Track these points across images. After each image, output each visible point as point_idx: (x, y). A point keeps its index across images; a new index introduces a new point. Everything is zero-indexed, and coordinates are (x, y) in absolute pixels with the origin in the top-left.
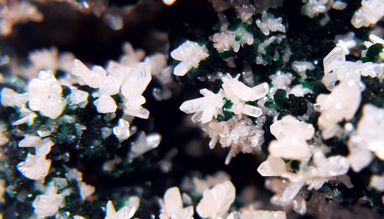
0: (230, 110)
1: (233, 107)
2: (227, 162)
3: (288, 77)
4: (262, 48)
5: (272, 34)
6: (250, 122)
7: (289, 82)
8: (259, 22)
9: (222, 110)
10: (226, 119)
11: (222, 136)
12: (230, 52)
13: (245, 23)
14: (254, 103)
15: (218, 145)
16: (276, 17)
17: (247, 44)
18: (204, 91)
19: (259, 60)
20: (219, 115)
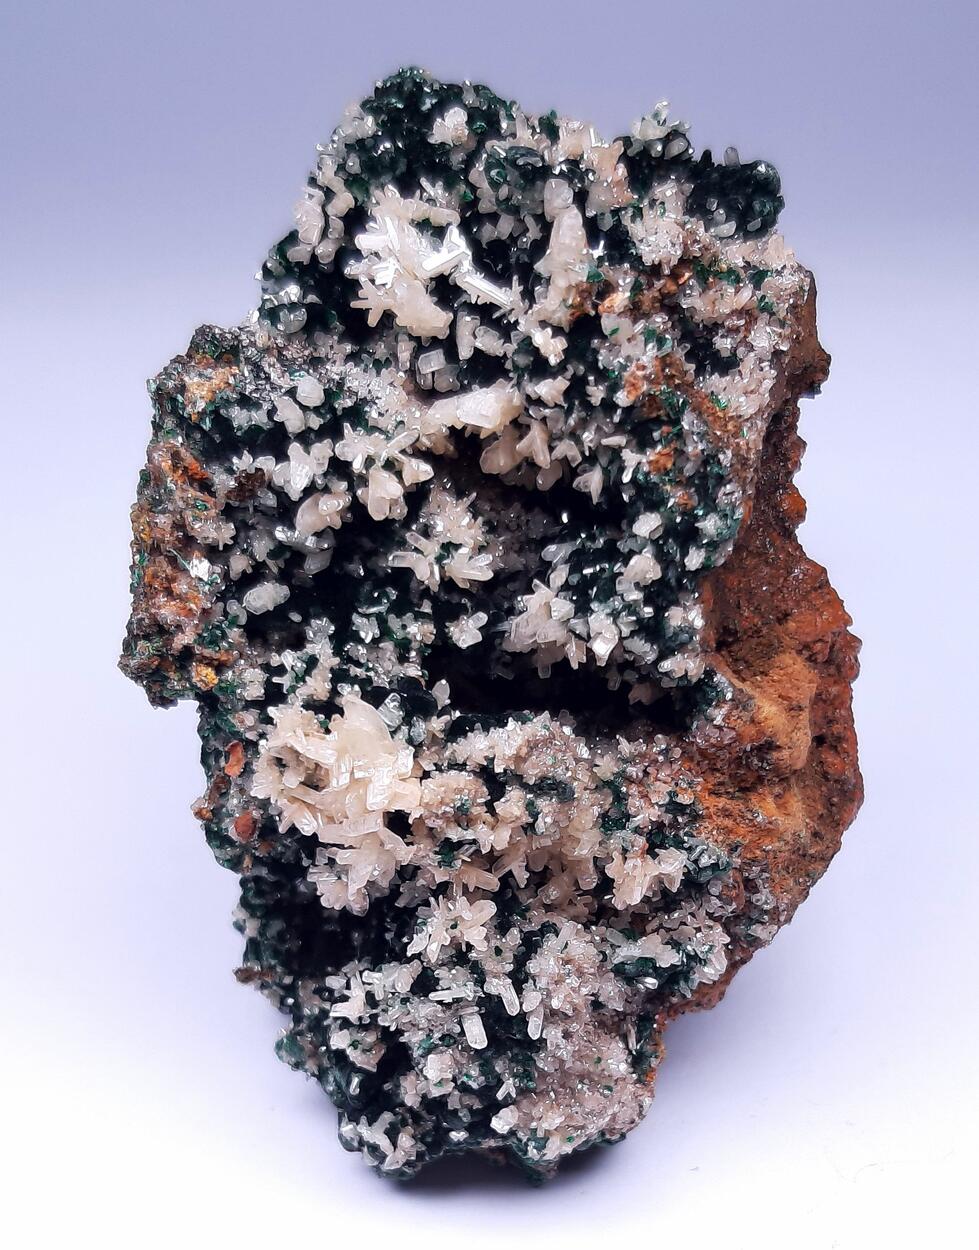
0: (442, 551)
1: (437, 553)
4: (385, 606)
5: (368, 617)
8: (376, 635)
9: (450, 554)
10: (450, 543)
12: (419, 616)
13: (391, 639)
14: (416, 550)
17: (397, 617)
18: (465, 585)
19: (393, 594)
20: (456, 550)
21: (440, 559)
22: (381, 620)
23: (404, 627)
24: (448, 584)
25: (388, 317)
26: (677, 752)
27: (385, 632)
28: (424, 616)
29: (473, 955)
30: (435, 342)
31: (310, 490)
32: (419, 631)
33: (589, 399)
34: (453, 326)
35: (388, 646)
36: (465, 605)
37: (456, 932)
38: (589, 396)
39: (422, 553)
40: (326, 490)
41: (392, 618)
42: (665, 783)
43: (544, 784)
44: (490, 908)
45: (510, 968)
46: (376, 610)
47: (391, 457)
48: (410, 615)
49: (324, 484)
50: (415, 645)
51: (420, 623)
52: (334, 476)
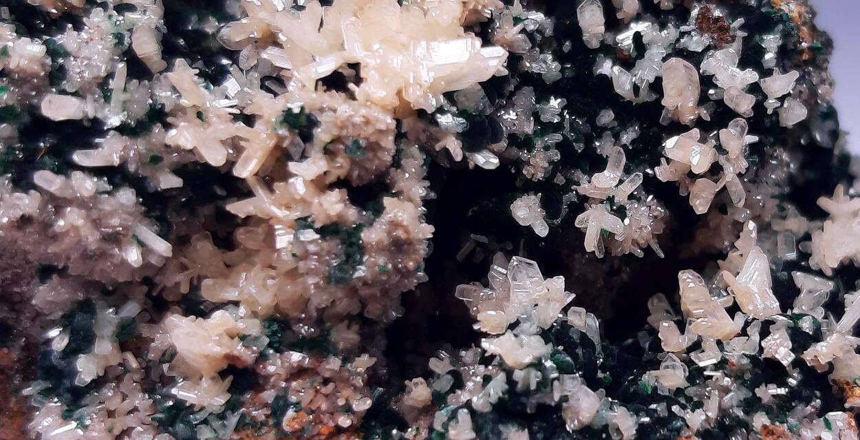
0: (617, 205)
1: (616, 200)
2: (662, 255)
4: (570, 135)
5: (561, 115)
8: (544, 117)
9: (614, 211)
10: (625, 214)
11: (636, 237)
12: (555, 167)
13: (535, 132)
15: (642, 247)
16: (548, 99)
17: (558, 143)
18: (579, 221)
21: (611, 200)
22: (557, 128)
23: (547, 148)
24: (582, 203)
25: (823, 215)
26: (345, 421)
27: (546, 128)
28: (553, 174)
29: (157, 129)
31: (707, 81)
32: (538, 163)
33: (764, 385)
35: (529, 128)
36: (557, 217)
37: (192, 114)
38: (766, 386)
39: (618, 185)
40: (703, 100)
41: (558, 137)
42: (311, 401)
43: (355, 248)
44: (216, 157)
45: (132, 168)
46: (567, 125)
47: (724, 174)
48: (557, 157)
49: (711, 98)
50: (524, 155)
51: (546, 165)
52: (716, 111)
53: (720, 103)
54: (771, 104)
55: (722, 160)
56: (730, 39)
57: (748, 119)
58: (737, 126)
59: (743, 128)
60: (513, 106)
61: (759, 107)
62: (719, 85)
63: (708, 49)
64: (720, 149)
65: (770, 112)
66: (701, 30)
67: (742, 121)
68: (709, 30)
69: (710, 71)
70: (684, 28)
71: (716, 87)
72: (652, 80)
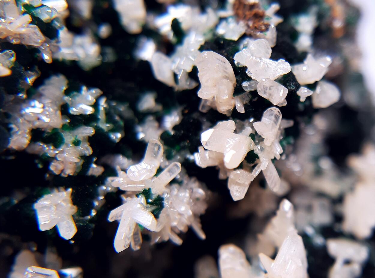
0: (154, 197)
1: (153, 191)
2: (203, 236)
3: (151, 122)
4: (105, 126)
5: (96, 106)
6: (175, 186)
7: (156, 124)
8: (74, 109)
9: (149, 205)
10: (161, 207)
11: (175, 224)
12: (87, 160)
13: (64, 126)
15: (180, 235)
16: (79, 90)
17: (89, 137)
18: (112, 216)
19: (117, 136)
20: (153, 212)
21: (147, 193)
23: (77, 143)
30: (339, 218)
34: (352, 237)
36: (89, 213)
39: (156, 175)
41: (90, 131)
46: (102, 116)
47: (260, 161)
48: (89, 151)
49: (245, 89)
50: (50, 150)
51: (77, 160)
52: (251, 101)
53: (254, 93)
54: (303, 93)
55: (257, 149)
56: (263, 28)
57: (282, 109)
58: (272, 115)
59: (277, 117)
60: (39, 97)
61: (292, 97)
62: (253, 78)
63: (244, 36)
64: (255, 137)
65: (302, 99)
66: (237, 17)
67: (276, 111)
68: (245, 18)
69: (243, 63)
70: (222, 14)
71: (249, 79)
72: (189, 69)
